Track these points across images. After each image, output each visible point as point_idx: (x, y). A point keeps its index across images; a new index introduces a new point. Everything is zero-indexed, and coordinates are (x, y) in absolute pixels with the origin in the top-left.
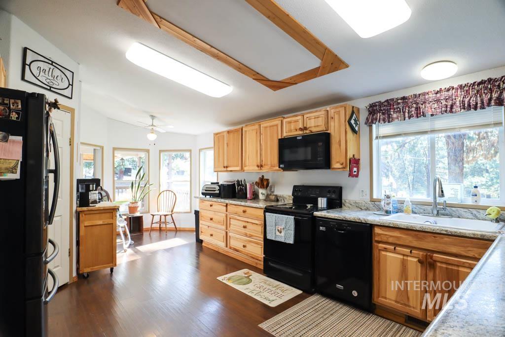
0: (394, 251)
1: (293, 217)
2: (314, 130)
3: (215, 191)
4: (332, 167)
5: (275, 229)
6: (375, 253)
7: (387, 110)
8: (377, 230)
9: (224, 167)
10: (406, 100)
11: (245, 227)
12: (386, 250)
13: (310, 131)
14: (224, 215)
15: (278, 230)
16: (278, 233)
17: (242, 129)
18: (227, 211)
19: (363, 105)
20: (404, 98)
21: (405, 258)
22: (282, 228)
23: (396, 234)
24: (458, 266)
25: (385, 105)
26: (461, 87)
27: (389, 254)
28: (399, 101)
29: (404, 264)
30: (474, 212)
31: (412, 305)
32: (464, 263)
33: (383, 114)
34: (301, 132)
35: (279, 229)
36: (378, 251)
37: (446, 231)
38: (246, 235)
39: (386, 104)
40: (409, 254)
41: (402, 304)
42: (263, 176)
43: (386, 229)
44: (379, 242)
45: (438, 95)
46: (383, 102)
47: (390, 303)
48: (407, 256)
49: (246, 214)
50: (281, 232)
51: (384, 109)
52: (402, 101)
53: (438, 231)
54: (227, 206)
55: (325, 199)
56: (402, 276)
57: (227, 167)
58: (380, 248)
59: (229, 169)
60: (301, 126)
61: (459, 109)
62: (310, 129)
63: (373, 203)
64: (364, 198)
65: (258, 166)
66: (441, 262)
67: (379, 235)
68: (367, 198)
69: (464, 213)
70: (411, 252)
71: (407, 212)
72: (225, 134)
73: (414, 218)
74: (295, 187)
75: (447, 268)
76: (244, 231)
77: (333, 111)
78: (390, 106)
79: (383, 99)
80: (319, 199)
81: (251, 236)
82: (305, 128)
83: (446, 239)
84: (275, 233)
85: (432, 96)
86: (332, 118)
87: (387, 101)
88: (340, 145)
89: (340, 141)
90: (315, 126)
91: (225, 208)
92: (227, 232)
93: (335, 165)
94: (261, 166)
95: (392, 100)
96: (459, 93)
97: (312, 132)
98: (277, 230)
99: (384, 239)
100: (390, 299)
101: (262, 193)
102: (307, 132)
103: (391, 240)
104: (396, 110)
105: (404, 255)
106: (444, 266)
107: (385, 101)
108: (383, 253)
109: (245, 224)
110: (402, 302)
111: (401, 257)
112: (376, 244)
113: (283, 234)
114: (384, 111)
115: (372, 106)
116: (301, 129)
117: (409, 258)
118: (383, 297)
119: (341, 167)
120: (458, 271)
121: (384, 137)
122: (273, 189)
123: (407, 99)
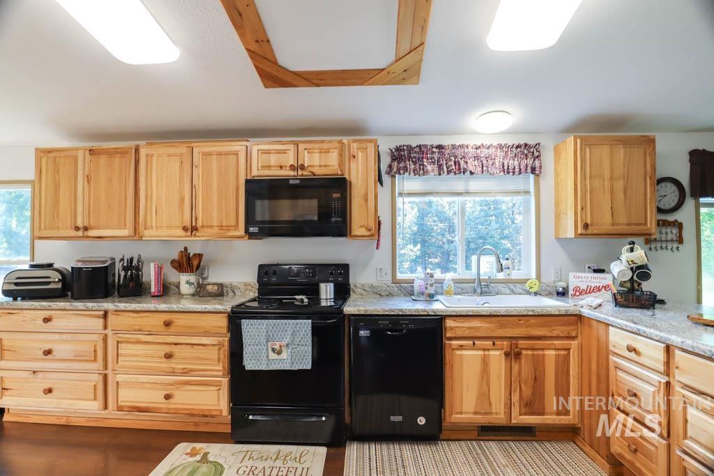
0: (474, 347)
1: (310, 321)
2: (320, 172)
3: (49, 283)
4: (353, 234)
5: (267, 349)
6: (448, 355)
7: (419, 158)
8: (449, 323)
9: (77, 229)
10: (443, 150)
11: (168, 356)
12: (461, 347)
13: (310, 172)
14: (98, 339)
15: (273, 350)
16: (273, 356)
17: (137, 150)
18: (105, 327)
19: (386, 146)
20: (440, 147)
21: (486, 353)
22: (284, 343)
23: (476, 323)
24: (543, 349)
25: (415, 152)
26: (501, 147)
27: (464, 352)
28: (434, 150)
29: (485, 362)
30: (512, 286)
31: (494, 411)
32: (550, 344)
33: (415, 163)
34: (292, 173)
35: (277, 347)
36: (451, 351)
37: (533, 311)
38: (173, 373)
39: (417, 150)
40: (492, 347)
41: (482, 414)
42: (186, 249)
43: (462, 319)
44: (450, 339)
45: (479, 151)
46: (415, 147)
47: (469, 418)
48: (489, 350)
49: (172, 329)
50: (279, 353)
51: (414, 157)
52: (437, 150)
53: (525, 313)
54: (105, 315)
55: (332, 285)
56: (483, 378)
57: (86, 229)
58: (453, 347)
59: (91, 233)
60: (292, 161)
61: (498, 172)
62: (310, 169)
63: (398, 285)
64: (383, 279)
65: (185, 229)
66: (527, 349)
67: (452, 329)
68: (388, 279)
69: (503, 289)
70: (494, 344)
71: (448, 293)
72: (80, 154)
73: (459, 300)
74: (261, 267)
75: (533, 355)
76: (165, 365)
77: (355, 145)
78: (423, 154)
79: (414, 142)
80: (322, 286)
81: (185, 372)
82: (302, 167)
83: (533, 321)
84: (268, 356)
85: (471, 151)
86: (354, 157)
87: (419, 146)
88: (366, 200)
89: (366, 194)
90: (320, 166)
91: (101, 321)
92: (105, 376)
93: (357, 230)
94: (194, 229)
95: (425, 146)
96: (498, 153)
97: (314, 175)
98: (270, 350)
99: (460, 333)
100: (467, 413)
101: (188, 282)
102: (305, 173)
103: (467, 333)
104: (430, 160)
105: (484, 350)
106: (530, 352)
107: (417, 146)
108: (458, 352)
109: (167, 349)
110: (483, 411)
111: (481, 353)
112: (447, 342)
113: (284, 355)
114: (414, 160)
115: (398, 149)
116: (292, 167)
117: (491, 353)
118: (457, 413)
119: (368, 234)
120: (544, 355)
121: (410, 194)
122: (206, 272)
123: (443, 148)
